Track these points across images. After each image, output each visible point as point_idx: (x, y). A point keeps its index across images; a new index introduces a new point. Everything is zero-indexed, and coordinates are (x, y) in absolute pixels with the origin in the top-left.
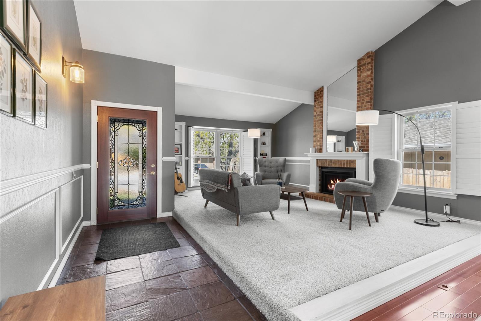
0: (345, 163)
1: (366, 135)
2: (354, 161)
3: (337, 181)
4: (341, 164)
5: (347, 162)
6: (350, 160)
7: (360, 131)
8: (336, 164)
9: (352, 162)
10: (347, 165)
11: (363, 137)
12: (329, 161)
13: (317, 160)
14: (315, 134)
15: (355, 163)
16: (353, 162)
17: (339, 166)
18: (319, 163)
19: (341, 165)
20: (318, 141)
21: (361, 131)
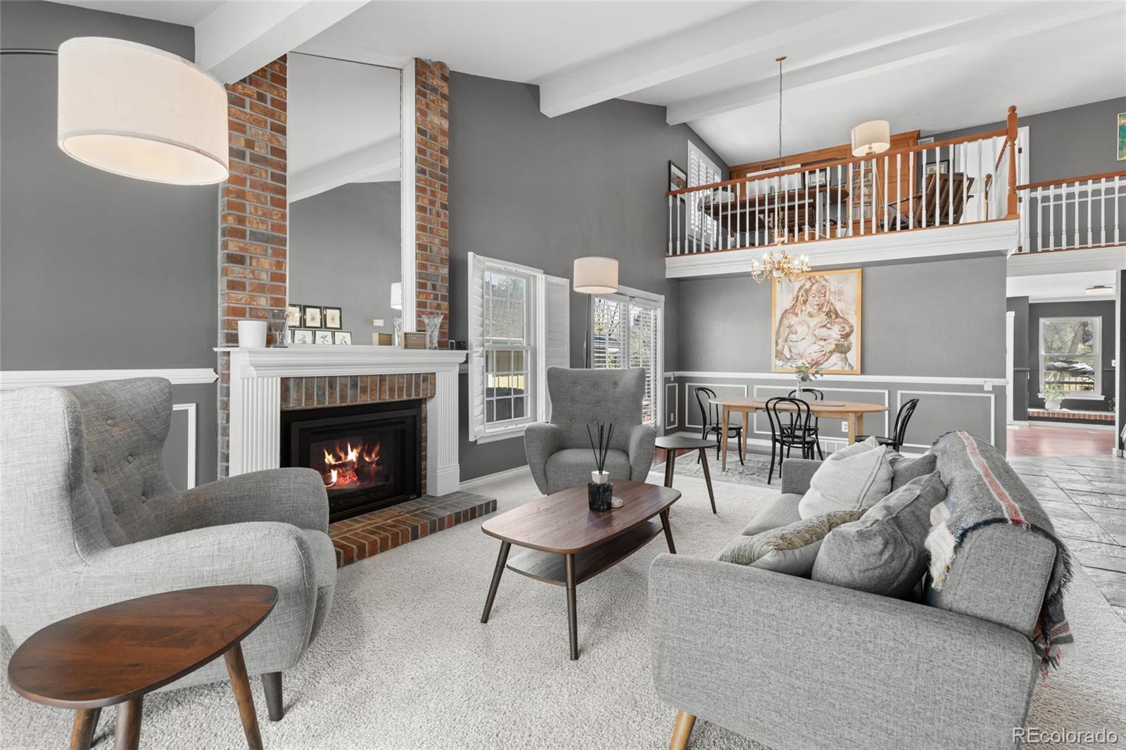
0: (403, 387)
1: (439, 298)
2: (429, 378)
3: (346, 454)
4: (392, 390)
5: (412, 382)
6: (418, 375)
7: (426, 284)
8: (372, 390)
9: (423, 381)
10: (411, 389)
11: (435, 304)
12: (343, 381)
13: (285, 381)
14: (242, 249)
15: (434, 385)
16: (427, 381)
17: (383, 397)
18: (293, 394)
19: (392, 395)
20: (261, 288)
21: (429, 284)
